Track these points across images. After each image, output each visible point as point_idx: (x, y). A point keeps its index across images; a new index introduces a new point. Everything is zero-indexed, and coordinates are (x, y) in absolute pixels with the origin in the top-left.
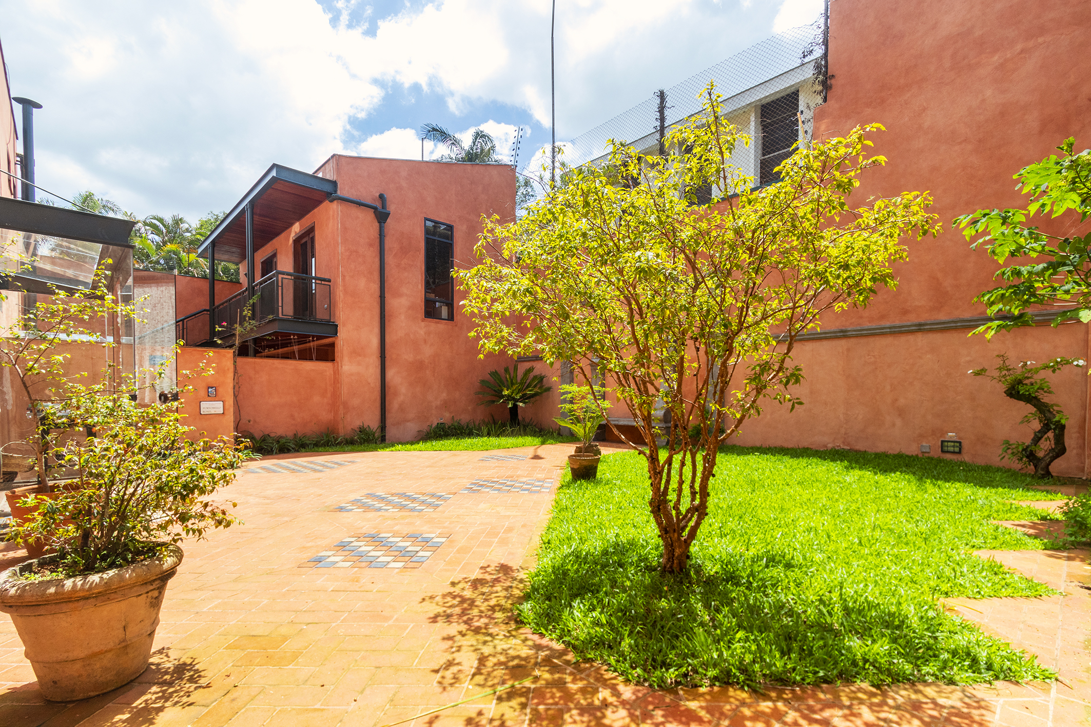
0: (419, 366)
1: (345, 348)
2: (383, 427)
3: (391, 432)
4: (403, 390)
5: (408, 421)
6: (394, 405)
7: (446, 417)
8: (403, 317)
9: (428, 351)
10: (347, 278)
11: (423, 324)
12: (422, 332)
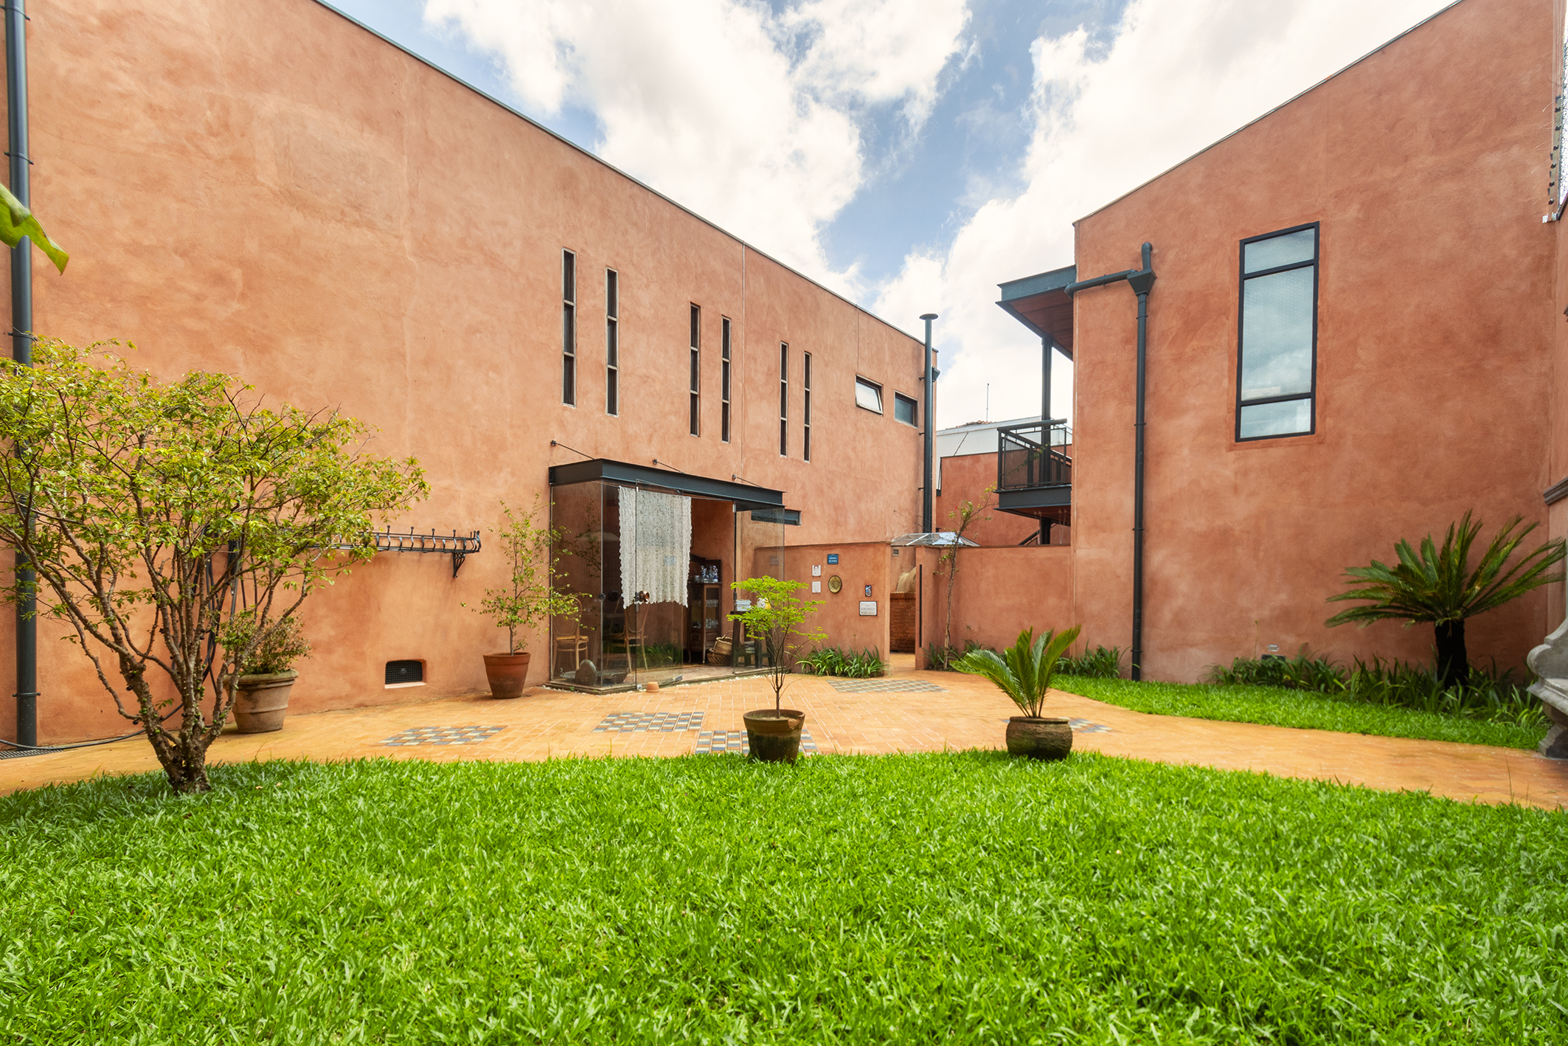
0: (1221, 540)
1: (1080, 521)
2: (1138, 653)
3: (1155, 662)
4: (1183, 587)
5: (1194, 645)
6: (1162, 616)
7: (1283, 646)
8: (1186, 452)
9: (1240, 510)
10: (1087, 410)
11: (1232, 455)
12: (1228, 472)
